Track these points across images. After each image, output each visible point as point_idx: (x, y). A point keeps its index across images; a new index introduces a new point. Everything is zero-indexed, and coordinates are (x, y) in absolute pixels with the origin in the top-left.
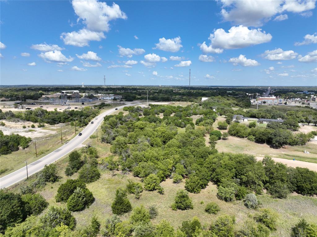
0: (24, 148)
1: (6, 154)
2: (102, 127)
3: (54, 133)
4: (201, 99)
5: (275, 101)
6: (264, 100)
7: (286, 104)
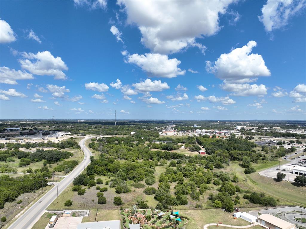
4: (131, 133)
5: (172, 133)
6: (166, 133)
7: (177, 134)
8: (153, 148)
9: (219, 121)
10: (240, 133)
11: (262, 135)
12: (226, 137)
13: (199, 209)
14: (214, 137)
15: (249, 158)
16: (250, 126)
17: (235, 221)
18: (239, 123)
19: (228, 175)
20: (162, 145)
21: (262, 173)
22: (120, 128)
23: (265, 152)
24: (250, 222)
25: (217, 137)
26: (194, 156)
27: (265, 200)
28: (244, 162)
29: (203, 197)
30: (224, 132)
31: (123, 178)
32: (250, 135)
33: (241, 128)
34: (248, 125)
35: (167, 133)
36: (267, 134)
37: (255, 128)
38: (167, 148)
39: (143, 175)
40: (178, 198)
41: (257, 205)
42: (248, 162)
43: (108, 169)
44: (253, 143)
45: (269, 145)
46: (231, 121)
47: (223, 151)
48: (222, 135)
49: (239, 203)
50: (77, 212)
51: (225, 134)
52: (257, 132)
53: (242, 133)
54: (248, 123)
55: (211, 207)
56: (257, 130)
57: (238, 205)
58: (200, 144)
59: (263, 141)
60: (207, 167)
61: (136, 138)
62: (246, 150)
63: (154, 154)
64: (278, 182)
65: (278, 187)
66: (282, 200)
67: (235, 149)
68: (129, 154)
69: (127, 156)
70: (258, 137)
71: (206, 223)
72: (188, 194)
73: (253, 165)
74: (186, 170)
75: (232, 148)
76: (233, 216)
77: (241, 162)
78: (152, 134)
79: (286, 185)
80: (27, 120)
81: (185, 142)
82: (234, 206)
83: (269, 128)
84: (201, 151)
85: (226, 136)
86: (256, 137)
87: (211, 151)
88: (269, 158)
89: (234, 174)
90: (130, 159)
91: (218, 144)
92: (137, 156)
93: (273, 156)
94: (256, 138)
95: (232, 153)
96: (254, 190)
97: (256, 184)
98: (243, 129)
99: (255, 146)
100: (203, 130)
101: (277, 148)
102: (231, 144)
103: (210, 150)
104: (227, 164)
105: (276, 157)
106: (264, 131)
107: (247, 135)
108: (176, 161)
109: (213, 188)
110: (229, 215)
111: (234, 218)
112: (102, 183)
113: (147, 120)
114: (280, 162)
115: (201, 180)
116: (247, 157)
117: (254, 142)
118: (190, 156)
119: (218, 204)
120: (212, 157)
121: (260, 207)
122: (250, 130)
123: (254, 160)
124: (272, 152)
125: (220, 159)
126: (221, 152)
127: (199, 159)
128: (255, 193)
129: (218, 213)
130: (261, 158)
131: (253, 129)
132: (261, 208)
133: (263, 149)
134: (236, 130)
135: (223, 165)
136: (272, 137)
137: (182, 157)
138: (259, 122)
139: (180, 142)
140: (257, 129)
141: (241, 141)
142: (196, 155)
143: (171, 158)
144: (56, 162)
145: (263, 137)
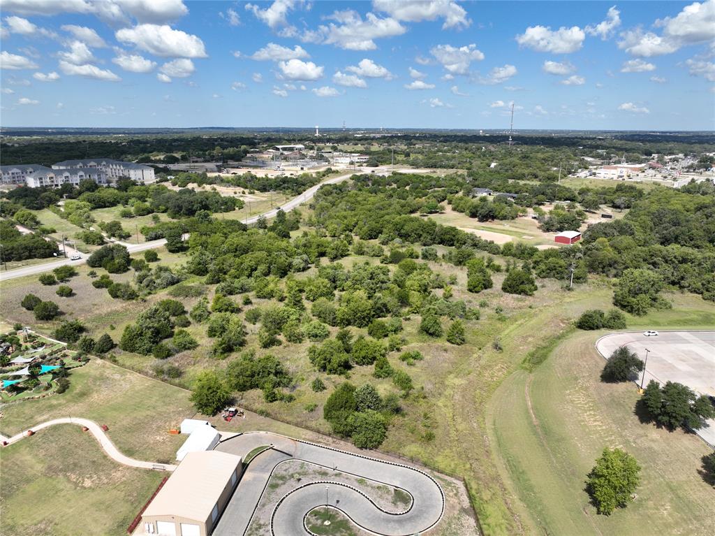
0: (240, 209)
1: (227, 212)
2: (314, 196)
3: (264, 199)
13: (160, 379)
31: (193, 267)
111: (171, 431)
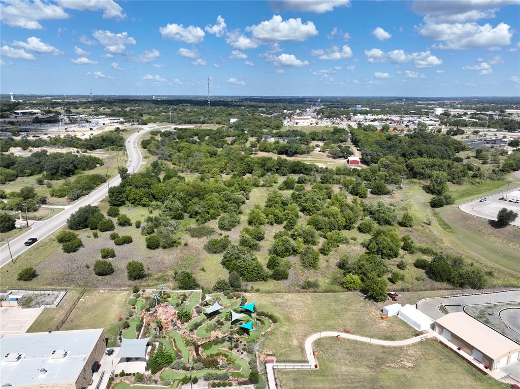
0: (101, 165)
4: (230, 120)
5: (307, 121)
6: (296, 121)
7: (317, 124)
8: (261, 151)
9: (404, 100)
10: (439, 122)
11: (482, 125)
12: (409, 130)
13: (310, 292)
14: (385, 129)
15: (445, 174)
16: (461, 108)
17: (384, 324)
18: (440, 102)
19: (394, 210)
20: (278, 145)
21: (466, 207)
22: (218, 112)
23: (481, 162)
24: (416, 329)
25: (391, 129)
26: (334, 169)
27: (461, 275)
28: (434, 182)
29: (327, 261)
30: (408, 119)
31: (174, 214)
32: (458, 125)
33: (443, 112)
34: (459, 106)
35: (298, 121)
36: (492, 124)
37: (469, 112)
38: (287, 150)
39: (218, 208)
40: (272, 264)
41: (442, 283)
42: (441, 183)
43: (152, 195)
44: (460, 143)
45: (493, 147)
46: (427, 99)
47: (394, 159)
48: (403, 127)
49: (402, 279)
50: (37, 296)
51: (408, 124)
52: (472, 120)
53: (441, 122)
54: (459, 104)
55: (338, 288)
56: (473, 116)
57: (399, 284)
58: (355, 142)
59: (481, 138)
60: (355, 192)
61: (235, 130)
62: (442, 158)
63: (256, 162)
64: (499, 230)
65: (496, 239)
66: (500, 271)
67: (421, 155)
68: (207, 163)
69: (204, 166)
70: (472, 129)
71: (316, 329)
72: (297, 253)
73: (452, 189)
74: (307, 200)
75: (415, 152)
76: (382, 311)
77: (427, 183)
78: (267, 124)
79: (514, 236)
80: (69, 96)
81: (326, 138)
82: (390, 285)
83: (497, 112)
84: (351, 158)
85: (410, 127)
86: (469, 130)
87: (372, 158)
88: (486, 174)
89: (406, 210)
90: (209, 172)
91: (390, 143)
92: (223, 166)
93: (497, 169)
94: (468, 133)
95: (412, 164)
96: (441, 245)
97: (449, 232)
98: (446, 114)
99: (463, 149)
100: (369, 117)
101: (507, 152)
102: (414, 144)
103: (369, 157)
104: (398, 186)
105: (503, 171)
106: (487, 118)
107: (452, 127)
108: (296, 177)
109: (355, 239)
110: (372, 309)
111: (382, 318)
112: (130, 225)
113: (274, 97)
114: (509, 182)
115: (332, 223)
116: (440, 173)
117: (463, 140)
118: (327, 168)
119: (354, 282)
120: (371, 170)
121: (448, 289)
122: (460, 116)
123: (455, 179)
124: (496, 161)
125: (386, 176)
126: (390, 161)
127: (343, 174)
128: (441, 259)
129: (349, 304)
130: (471, 173)
131: (465, 114)
132: (448, 291)
133: (479, 155)
134: (433, 115)
135: (390, 187)
136: (500, 131)
137: (311, 170)
138: (481, 101)
139: (317, 138)
140: (475, 114)
141: (437, 138)
142: (339, 166)
143: (287, 172)
144: (65, 177)
145: (482, 130)
